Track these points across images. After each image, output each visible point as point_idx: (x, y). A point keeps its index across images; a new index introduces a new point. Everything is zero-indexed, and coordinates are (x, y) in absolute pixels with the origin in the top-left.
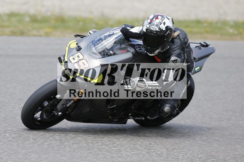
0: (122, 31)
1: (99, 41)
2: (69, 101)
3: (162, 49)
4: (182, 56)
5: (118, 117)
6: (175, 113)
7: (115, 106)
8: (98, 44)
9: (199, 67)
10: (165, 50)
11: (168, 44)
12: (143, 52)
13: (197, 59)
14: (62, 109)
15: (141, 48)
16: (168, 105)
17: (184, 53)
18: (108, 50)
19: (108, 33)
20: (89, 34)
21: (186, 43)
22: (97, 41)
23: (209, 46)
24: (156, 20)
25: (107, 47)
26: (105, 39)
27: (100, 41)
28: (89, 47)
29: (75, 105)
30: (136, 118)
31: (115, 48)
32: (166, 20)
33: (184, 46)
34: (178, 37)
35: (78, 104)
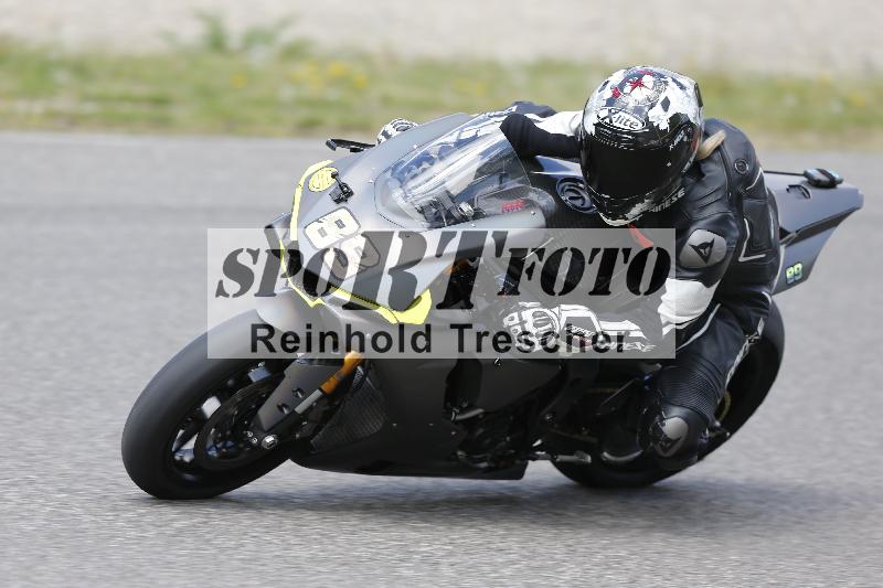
0: (505, 128)
1: (419, 165)
2: (302, 393)
3: (658, 202)
4: (731, 227)
5: (489, 455)
6: (704, 441)
7: (481, 410)
8: (415, 176)
9: (799, 266)
10: (667, 205)
11: (680, 180)
12: (588, 209)
13: (794, 235)
14: (278, 424)
15: (579, 193)
16: (676, 411)
17: (740, 216)
18: (452, 198)
19: (456, 134)
20: (383, 139)
21: (748, 179)
22: (411, 163)
23: (839, 186)
24: (633, 89)
25: (449, 188)
26: (441, 158)
27: (425, 165)
28: (379, 188)
29: (327, 408)
30: (561, 458)
31: (480, 193)
32: (672, 92)
33: (742, 191)
34: (717, 156)
35: (337, 403)
